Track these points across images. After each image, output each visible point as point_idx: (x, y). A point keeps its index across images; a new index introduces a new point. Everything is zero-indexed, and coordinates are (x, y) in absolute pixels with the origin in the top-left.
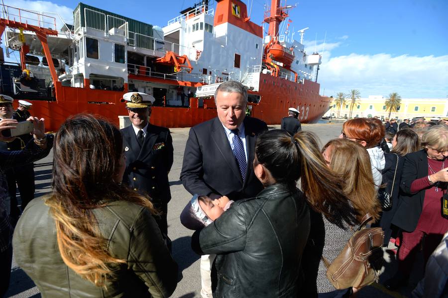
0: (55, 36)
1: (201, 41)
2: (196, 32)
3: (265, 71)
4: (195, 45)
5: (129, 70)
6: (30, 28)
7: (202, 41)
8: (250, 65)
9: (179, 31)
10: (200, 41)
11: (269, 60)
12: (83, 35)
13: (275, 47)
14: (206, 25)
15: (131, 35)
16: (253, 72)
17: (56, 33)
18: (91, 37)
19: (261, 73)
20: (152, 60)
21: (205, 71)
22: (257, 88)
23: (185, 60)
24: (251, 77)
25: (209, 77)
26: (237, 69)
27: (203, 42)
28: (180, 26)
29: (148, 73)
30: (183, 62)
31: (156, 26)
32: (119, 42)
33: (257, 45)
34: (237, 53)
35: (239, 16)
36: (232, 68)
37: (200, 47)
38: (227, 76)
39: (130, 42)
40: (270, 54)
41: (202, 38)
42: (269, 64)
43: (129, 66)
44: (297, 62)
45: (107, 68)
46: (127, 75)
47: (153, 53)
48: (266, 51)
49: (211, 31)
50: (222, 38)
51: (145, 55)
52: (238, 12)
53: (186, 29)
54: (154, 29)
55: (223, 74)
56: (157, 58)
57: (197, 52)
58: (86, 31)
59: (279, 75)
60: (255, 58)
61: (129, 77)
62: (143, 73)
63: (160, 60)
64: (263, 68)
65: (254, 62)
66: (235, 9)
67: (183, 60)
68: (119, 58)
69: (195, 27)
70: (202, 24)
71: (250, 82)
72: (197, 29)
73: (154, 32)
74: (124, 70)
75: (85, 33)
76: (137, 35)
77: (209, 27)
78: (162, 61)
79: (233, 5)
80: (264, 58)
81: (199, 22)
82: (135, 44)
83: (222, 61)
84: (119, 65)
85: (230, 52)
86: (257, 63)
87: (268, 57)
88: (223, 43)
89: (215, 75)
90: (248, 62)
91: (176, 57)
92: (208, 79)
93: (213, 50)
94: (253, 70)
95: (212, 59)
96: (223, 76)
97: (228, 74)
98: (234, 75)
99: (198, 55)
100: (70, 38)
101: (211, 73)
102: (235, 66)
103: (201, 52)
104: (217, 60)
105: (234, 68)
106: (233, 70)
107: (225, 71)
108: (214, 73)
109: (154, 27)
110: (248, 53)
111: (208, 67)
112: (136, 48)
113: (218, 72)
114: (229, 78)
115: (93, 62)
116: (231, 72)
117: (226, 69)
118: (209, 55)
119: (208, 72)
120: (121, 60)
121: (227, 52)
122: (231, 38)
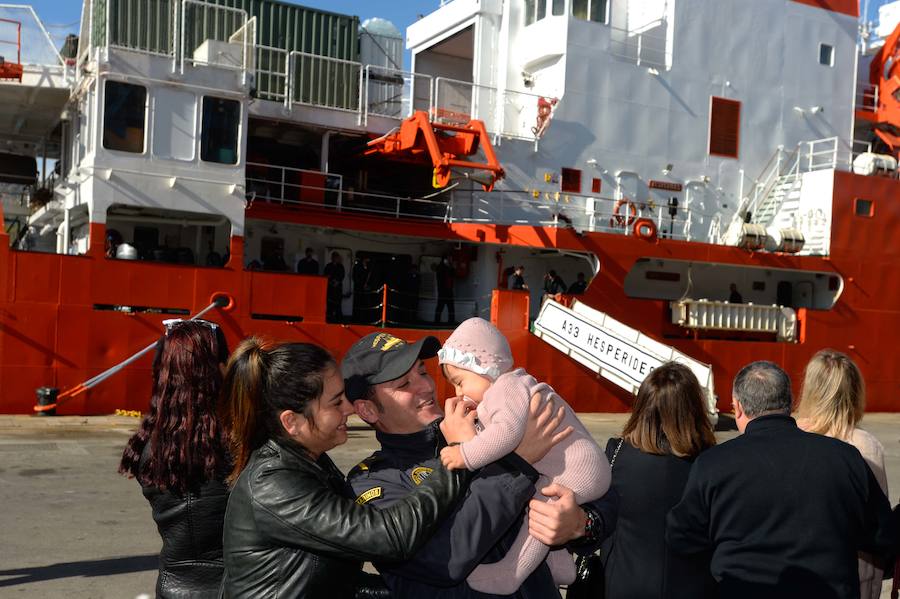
0: (15, 82)
1: (556, 58)
2: (537, 24)
3: (864, 164)
4: (536, 76)
5: (249, 187)
7: (561, 56)
8: (793, 141)
9: (471, 28)
10: (552, 60)
11: (891, 112)
12: (95, 75)
15: (267, 60)
16: (804, 169)
18: (121, 77)
19: (844, 180)
20: (351, 148)
21: (571, 181)
22: (818, 239)
23: (476, 141)
24: (793, 195)
25: (590, 202)
26: (724, 162)
27: (563, 62)
28: (478, 8)
29: (330, 198)
30: (468, 146)
31: (375, 19)
33: (825, 51)
34: (723, 96)
36: (698, 158)
37: (552, 83)
38: (672, 195)
39: (265, 84)
40: (896, 82)
41: (560, 46)
42: (892, 131)
45: (172, 182)
46: (243, 205)
47: (358, 120)
49: (599, 15)
50: (655, 37)
51: (323, 130)
53: (501, 17)
54: (365, 31)
55: (656, 185)
56: (369, 136)
57: (543, 104)
58: (106, 58)
60: (814, 110)
61: (248, 213)
62: (313, 196)
63: (382, 145)
64: (859, 149)
65: (814, 126)
67: (469, 140)
68: (215, 145)
69: (536, 7)
71: (787, 215)
72: (542, 15)
73: (366, 44)
74: (231, 189)
75: (102, 67)
76: (299, 57)
77: (591, 3)
78: (389, 147)
80: (866, 102)
82: (288, 93)
83: (646, 133)
84: (215, 171)
85: (688, 93)
86: (826, 131)
87: (887, 98)
88: (654, 57)
89: (618, 195)
90: (780, 126)
91: (440, 133)
92: (586, 212)
93: (606, 90)
94: (804, 161)
95: (606, 125)
96: (654, 196)
97: (679, 188)
98: (707, 192)
99: (543, 117)
100: (60, 83)
101: (596, 186)
102: (713, 151)
103: (554, 102)
104: (626, 133)
105: (708, 158)
106: (703, 168)
107: (665, 172)
108: (613, 184)
109: (365, 24)
110: (782, 87)
111: (588, 164)
112: (288, 104)
113: (631, 181)
114: (685, 204)
115: (125, 162)
116: (696, 173)
117: (669, 168)
118: (591, 110)
119: (586, 184)
120: (225, 153)
121: (676, 97)
122: (695, 35)
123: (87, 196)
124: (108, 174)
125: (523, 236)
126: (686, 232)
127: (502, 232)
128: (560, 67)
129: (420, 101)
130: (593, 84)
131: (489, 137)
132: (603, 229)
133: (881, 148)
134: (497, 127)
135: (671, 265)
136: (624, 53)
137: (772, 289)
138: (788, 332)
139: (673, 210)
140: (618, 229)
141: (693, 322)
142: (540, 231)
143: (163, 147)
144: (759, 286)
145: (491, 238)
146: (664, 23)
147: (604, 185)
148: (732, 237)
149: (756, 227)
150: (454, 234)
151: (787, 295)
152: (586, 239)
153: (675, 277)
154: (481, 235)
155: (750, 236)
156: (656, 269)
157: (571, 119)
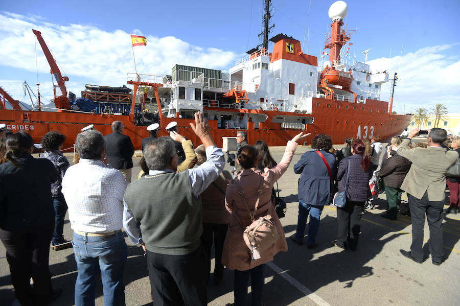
0: (162, 87)
2: (255, 70)
3: (318, 96)
4: (255, 80)
5: (203, 104)
6: (150, 84)
8: (305, 91)
9: (242, 70)
11: (324, 85)
12: (177, 86)
13: (331, 73)
14: (263, 64)
15: (206, 80)
16: (307, 97)
17: (162, 85)
18: (181, 86)
19: (314, 99)
20: (221, 95)
21: (262, 100)
22: (309, 111)
24: (305, 102)
25: (265, 105)
26: (292, 96)
27: (260, 77)
28: (243, 67)
29: (217, 105)
30: (242, 95)
32: (198, 87)
33: (311, 73)
34: (291, 83)
35: (293, 52)
36: (287, 95)
37: (258, 81)
38: (281, 102)
39: (206, 85)
40: (325, 79)
41: (259, 74)
42: (325, 89)
43: (203, 101)
44: (359, 83)
45: (190, 104)
46: (202, 108)
47: (222, 90)
48: (321, 76)
49: (267, 68)
50: (278, 72)
51: (215, 93)
52: (292, 49)
53: (248, 69)
55: (279, 101)
56: (224, 93)
57: (256, 85)
58: (179, 83)
59: (334, 97)
60: (309, 85)
61: (204, 109)
62: (214, 105)
64: (318, 93)
65: (309, 88)
66: (289, 47)
67: (243, 93)
68: (197, 97)
69: (255, 66)
70: (259, 64)
71: (303, 106)
72: (256, 68)
73: (223, 76)
74: (200, 105)
76: (210, 79)
77: (265, 66)
78: (227, 96)
79: (287, 44)
80: (320, 83)
81: (257, 62)
82: (209, 86)
83: (276, 90)
84: (197, 102)
85: (284, 82)
86: (312, 89)
87: (323, 82)
88: (278, 76)
89: (271, 103)
90: (302, 89)
91: (237, 92)
92: (265, 107)
93: (269, 82)
94: (307, 95)
95: (269, 90)
96: (278, 103)
97: (283, 101)
98: (288, 101)
99: (256, 88)
100: (169, 87)
102: (289, 94)
103: (259, 85)
104: (273, 90)
105: (288, 95)
107: (280, 98)
108: (270, 101)
109: (222, 72)
110: (303, 81)
111: (265, 97)
112: (209, 88)
113: (274, 100)
114: (284, 104)
115: (182, 101)
116: (286, 98)
118: (266, 87)
119: (265, 101)
120: (199, 98)
121: (282, 83)
122: (285, 71)
123: (175, 107)
124: (179, 103)
125: (253, 112)
126: (284, 110)
127: (250, 111)
129: (232, 86)
130: (266, 81)
131: (246, 92)
132: (269, 110)
133: (322, 92)
134: (247, 91)
135: (281, 116)
136: (272, 75)
137: (301, 120)
138: (304, 129)
139: (282, 105)
140: (271, 110)
141: (285, 127)
142: (256, 110)
143: (189, 98)
144: (299, 120)
145: (247, 112)
146: (280, 69)
147: (268, 101)
148: (293, 111)
149: (297, 109)
151: (304, 122)
152: (265, 112)
153: (282, 118)
154: (245, 112)
155: (296, 110)
156: (279, 117)
157: (262, 89)
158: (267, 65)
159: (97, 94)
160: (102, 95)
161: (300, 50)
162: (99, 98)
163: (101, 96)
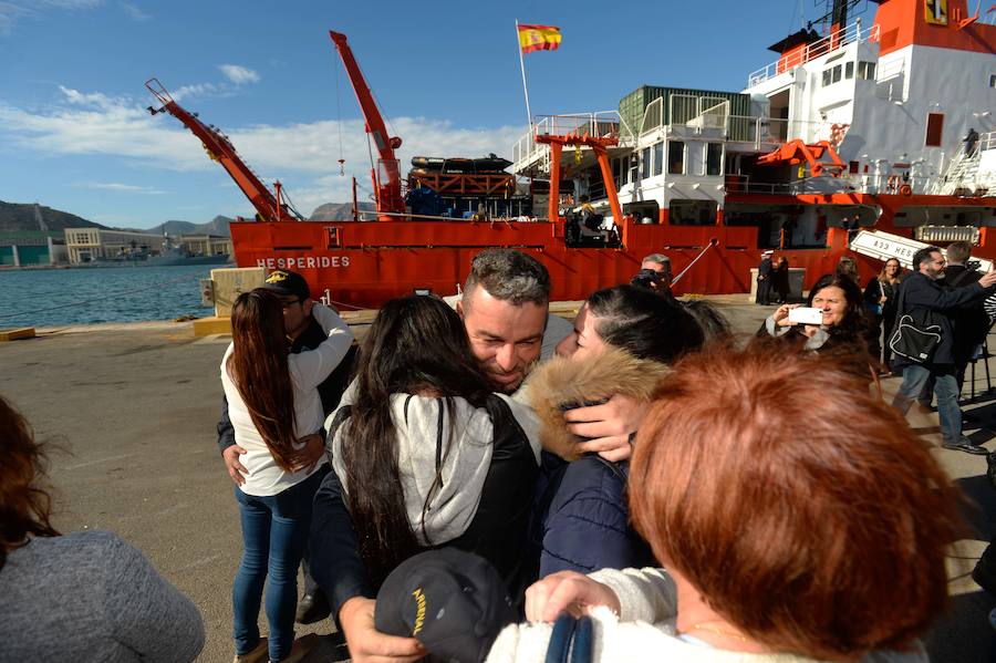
1: (845, 103)
2: (833, 86)
4: (829, 113)
7: (849, 101)
9: (788, 90)
14: (862, 65)
21: (854, 167)
22: (992, 188)
25: (863, 178)
26: (933, 149)
29: (742, 187)
33: (993, 79)
34: (934, 112)
35: (943, 20)
36: (919, 149)
37: (845, 116)
38: (905, 170)
41: (851, 94)
47: (755, 147)
49: (871, 75)
50: (899, 80)
51: (736, 154)
52: (942, 13)
53: (805, 84)
54: (753, 101)
55: (898, 166)
56: (760, 154)
57: (835, 127)
60: (984, 114)
63: (766, 158)
65: (984, 123)
66: (933, 8)
70: (850, 65)
72: (838, 79)
73: (753, 107)
77: (867, 67)
81: (843, 62)
83: (892, 140)
85: (915, 114)
86: (990, 126)
88: (898, 95)
89: (877, 173)
92: (862, 184)
93: (873, 116)
94: (985, 143)
95: (872, 136)
96: (895, 172)
97: (909, 166)
98: (922, 166)
101: (866, 170)
102: (928, 144)
103: (845, 126)
104: (884, 137)
105: (924, 147)
106: (921, 154)
107: (902, 158)
108: (875, 168)
109: (752, 95)
110: (967, 104)
111: (862, 158)
113: (884, 165)
114: (912, 174)
116: (917, 158)
117: (905, 155)
118: (865, 128)
119: (861, 168)
121: (909, 115)
122: (921, 80)
124: (670, 185)
126: (912, 189)
127: (828, 197)
128: (850, 106)
130: (867, 113)
136: (884, 92)
139: (907, 178)
141: (926, 238)
145: (821, 201)
146: (902, 75)
147: (870, 168)
148: (949, 191)
149: (963, 185)
150: (800, 201)
152: (863, 198)
154: (816, 200)
155: (960, 189)
157: (854, 134)
158: (872, 66)
159: (441, 178)
160: (450, 179)
161: (964, 14)
162: (443, 187)
163: (447, 183)
